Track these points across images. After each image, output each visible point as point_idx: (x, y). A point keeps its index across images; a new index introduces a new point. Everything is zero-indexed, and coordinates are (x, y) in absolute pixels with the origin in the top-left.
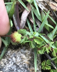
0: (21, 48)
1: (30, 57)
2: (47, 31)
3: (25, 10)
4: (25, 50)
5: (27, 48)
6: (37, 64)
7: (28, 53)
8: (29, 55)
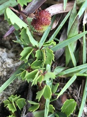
0: (7, 52)
1: (5, 73)
2: (65, 63)
3: (62, 4)
4: (8, 57)
5: (16, 59)
6: (4, 90)
7: (9, 65)
8: (7, 68)
